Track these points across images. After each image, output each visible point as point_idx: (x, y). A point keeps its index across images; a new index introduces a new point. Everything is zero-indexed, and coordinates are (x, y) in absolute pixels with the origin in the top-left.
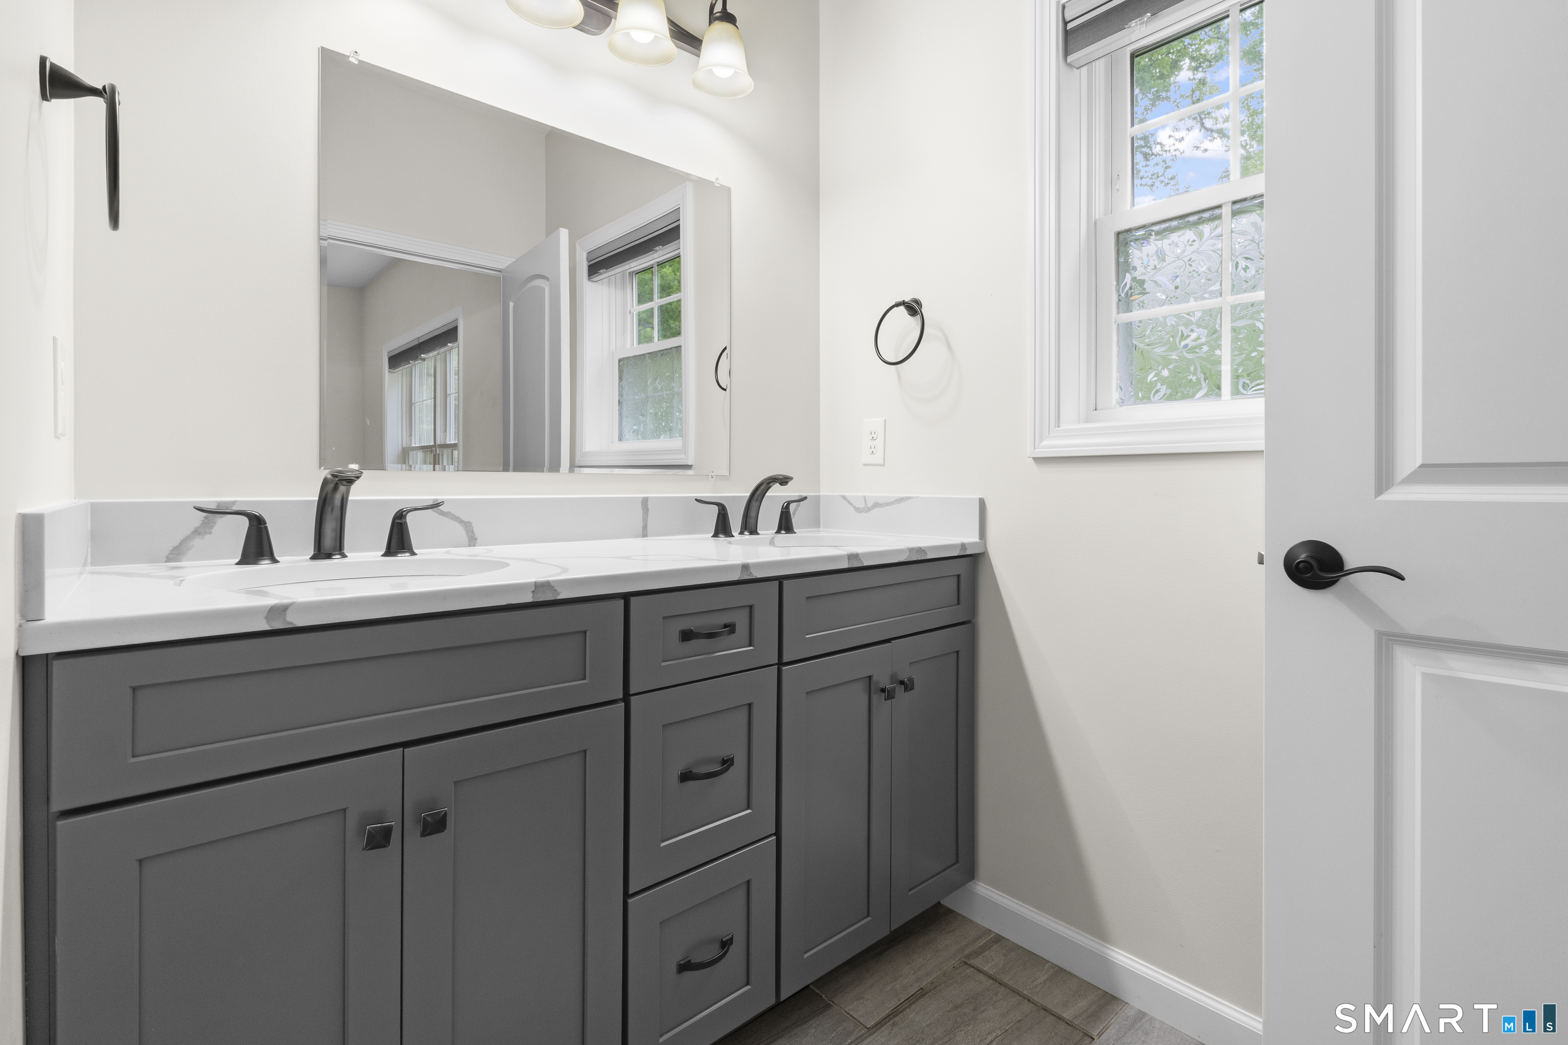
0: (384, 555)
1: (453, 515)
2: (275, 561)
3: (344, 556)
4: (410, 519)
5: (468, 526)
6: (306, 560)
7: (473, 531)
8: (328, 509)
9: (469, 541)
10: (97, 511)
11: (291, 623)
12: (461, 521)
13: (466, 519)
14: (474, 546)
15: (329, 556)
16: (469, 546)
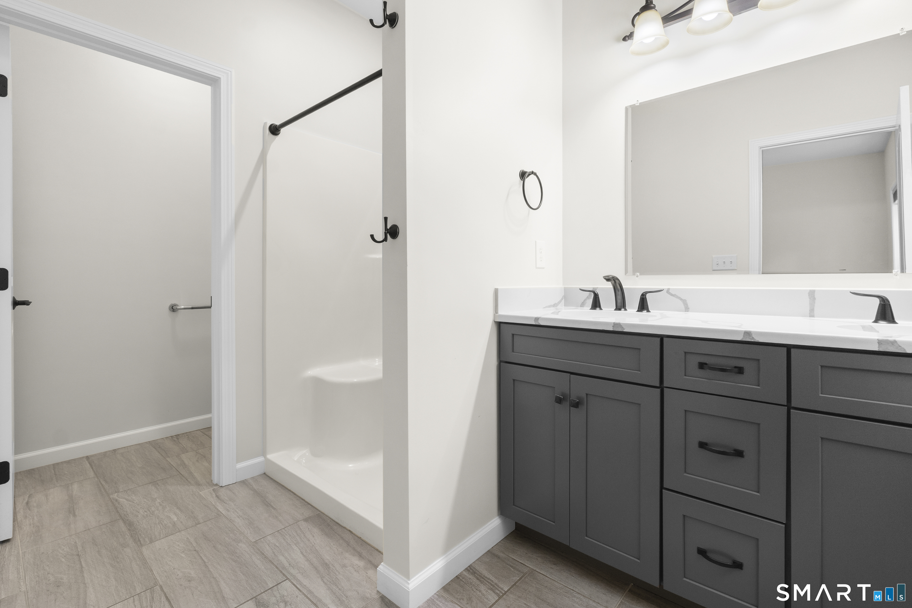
0: (638, 311)
1: (677, 296)
2: (601, 309)
3: (626, 310)
4: (648, 296)
5: (684, 302)
6: (613, 310)
7: (687, 304)
8: (617, 291)
9: (685, 309)
10: (566, 290)
11: (540, 323)
12: (681, 299)
13: (683, 298)
14: (688, 312)
15: (620, 309)
16: (685, 311)
